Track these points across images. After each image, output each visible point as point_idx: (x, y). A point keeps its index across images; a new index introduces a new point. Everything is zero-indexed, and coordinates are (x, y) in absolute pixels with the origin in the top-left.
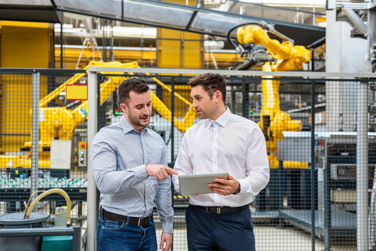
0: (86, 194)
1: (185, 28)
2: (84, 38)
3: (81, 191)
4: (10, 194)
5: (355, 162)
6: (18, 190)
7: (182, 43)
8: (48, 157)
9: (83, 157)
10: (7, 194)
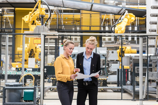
0: (40, 76)
1: (90, 10)
2: (53, 10)
3: (38, 76)
4: (15, 76)
5: (139, 66)
6: (18, 75)
7: (91, 15)
8: (27, 63)
9: (39, 64)
10: (14, 76)
